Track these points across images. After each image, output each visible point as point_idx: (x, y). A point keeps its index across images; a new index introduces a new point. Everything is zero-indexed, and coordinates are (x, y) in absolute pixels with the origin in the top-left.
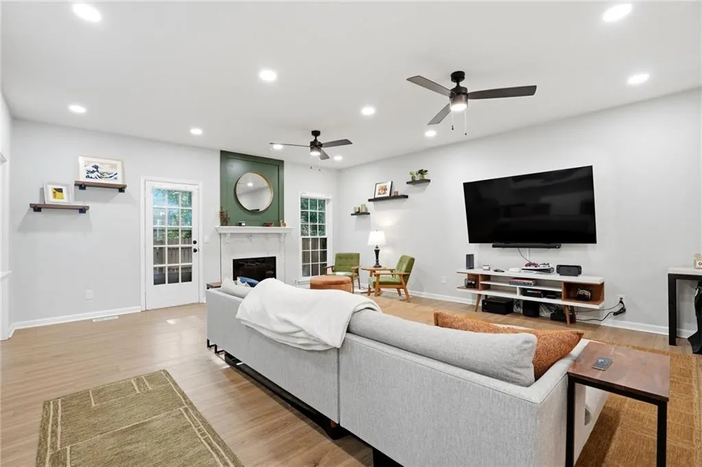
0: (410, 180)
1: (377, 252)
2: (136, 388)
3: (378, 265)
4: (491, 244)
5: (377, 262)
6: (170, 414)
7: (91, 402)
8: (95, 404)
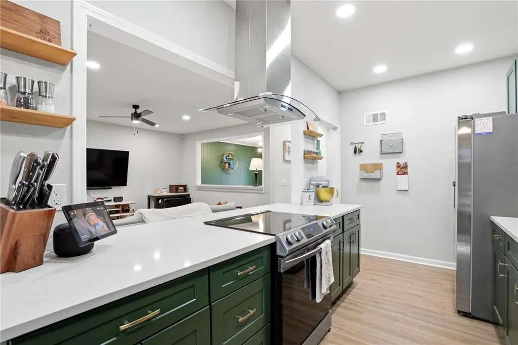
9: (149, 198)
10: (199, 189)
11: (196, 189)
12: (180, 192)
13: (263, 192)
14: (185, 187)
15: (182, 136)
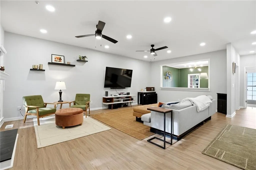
0: (78, 59)
1: (61, 93)
2: (224, 153)
3: (61, 101)
4: (110, 88)
5: (61, 99)
6: (223, 141)
7: (248, 161)
8: (246, 159)
9: (138, 93)
10: (162, 89)
11: (160, 89)
12: (152, 91)
13: (209, 91)
14: (154, 88)
15: (151, 63)
